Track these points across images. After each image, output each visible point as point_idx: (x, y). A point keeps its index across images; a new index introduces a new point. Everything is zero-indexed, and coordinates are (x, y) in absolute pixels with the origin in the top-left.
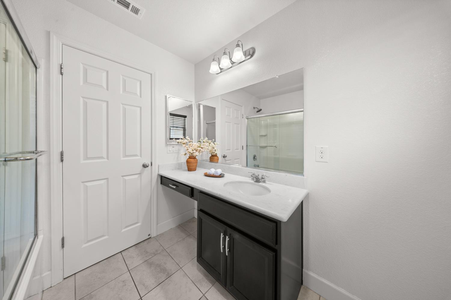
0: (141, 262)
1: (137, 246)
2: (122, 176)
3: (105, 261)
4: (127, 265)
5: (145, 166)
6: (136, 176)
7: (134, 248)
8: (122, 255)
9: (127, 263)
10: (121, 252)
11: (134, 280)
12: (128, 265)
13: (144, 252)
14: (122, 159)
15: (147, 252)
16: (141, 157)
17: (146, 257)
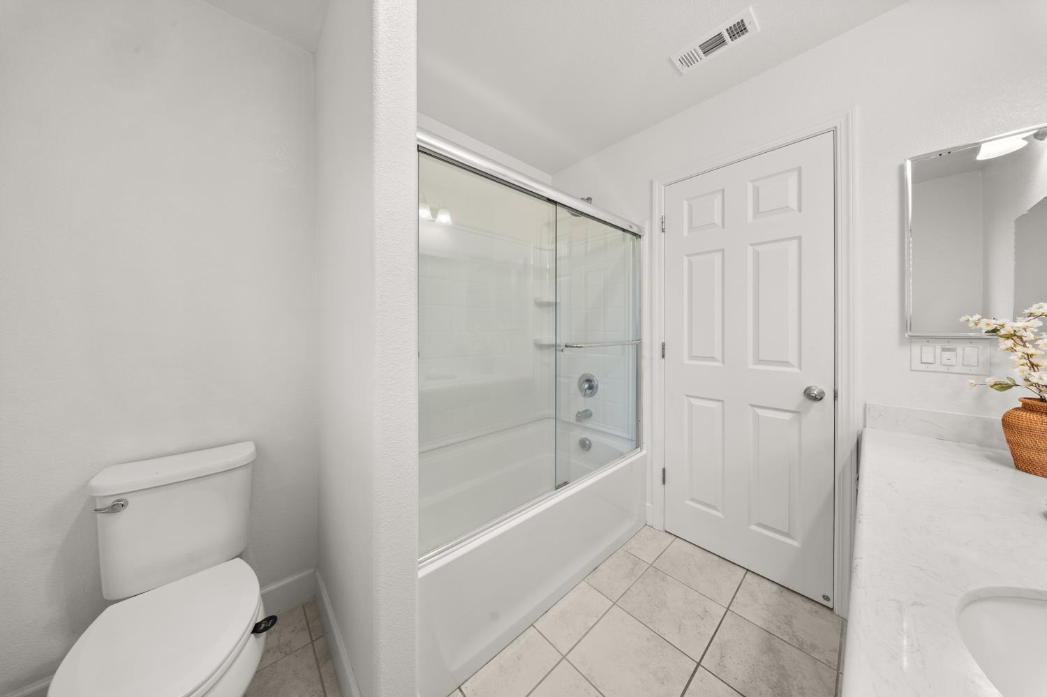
0: (760, 623)
1: (786, 593)
2: (751, 405)
3: (717, 558)
4: (734, 598)
5: (813, 397)
6: (787, 416)
7: (775, 588)
8: (744, 577)
9: (736, 596)
10: (748, 570)
11: (718, 631)
12: (735, 600)
13: (786, 617)
14: (751, 366)
15: (789, 623)
16: (800, 369)
17: (779, 628)
